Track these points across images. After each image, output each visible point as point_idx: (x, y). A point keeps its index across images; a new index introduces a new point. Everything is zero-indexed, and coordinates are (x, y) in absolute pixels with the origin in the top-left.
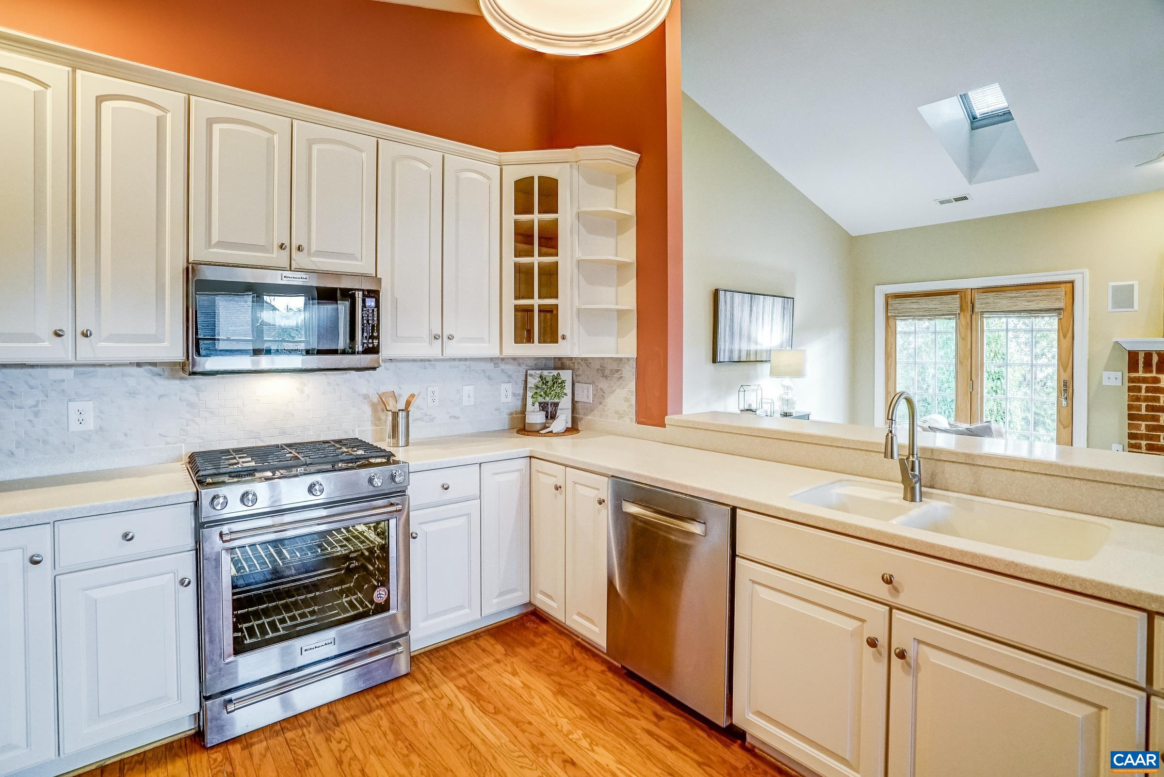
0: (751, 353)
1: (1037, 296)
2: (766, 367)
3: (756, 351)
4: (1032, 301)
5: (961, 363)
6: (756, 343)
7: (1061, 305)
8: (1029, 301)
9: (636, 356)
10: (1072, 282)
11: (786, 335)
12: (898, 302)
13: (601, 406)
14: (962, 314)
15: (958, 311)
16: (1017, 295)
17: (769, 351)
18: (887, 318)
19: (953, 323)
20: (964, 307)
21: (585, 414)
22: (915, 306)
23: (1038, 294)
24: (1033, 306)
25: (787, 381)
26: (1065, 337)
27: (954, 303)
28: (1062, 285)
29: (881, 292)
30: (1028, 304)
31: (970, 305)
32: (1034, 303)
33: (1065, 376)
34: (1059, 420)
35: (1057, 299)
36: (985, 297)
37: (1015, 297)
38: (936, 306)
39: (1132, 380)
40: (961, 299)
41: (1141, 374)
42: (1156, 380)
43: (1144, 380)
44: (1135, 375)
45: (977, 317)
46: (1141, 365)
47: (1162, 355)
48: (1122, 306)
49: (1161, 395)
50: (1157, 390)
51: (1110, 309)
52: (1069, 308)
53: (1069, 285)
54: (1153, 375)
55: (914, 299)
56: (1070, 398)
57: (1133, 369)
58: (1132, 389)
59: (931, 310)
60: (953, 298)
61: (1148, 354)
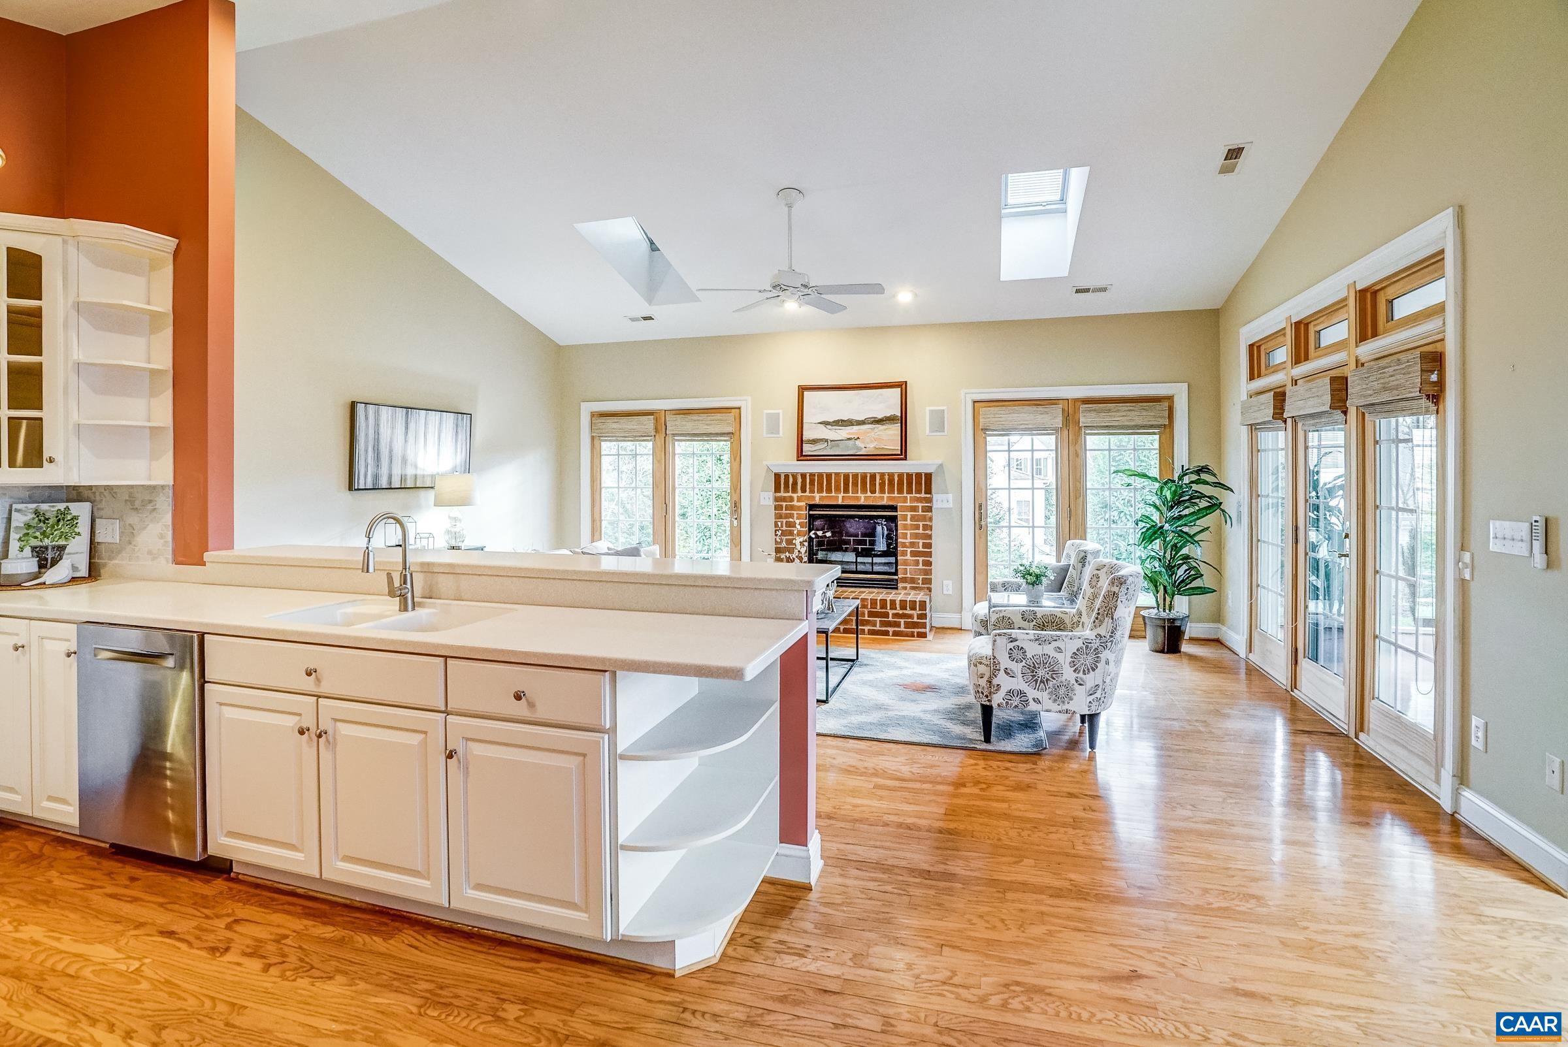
0: (408, 477)
1: (715, 421)
2: (431, 494)
3: (416, 476)
4: (711, 425)
5: (657, 486)
6: (416, 467)
7: (729, 429)
8: (707, 425)
9: (171, 483)
10: (739, 408)
11: (460, 458)
12: (600, 421)
13: (131, 546)
14: (657, 436)
15: (653, 433)
16: (699, 418)
17: (433, 477)
18: (593, 438)
19: (650, 445)
20: (659, 427)
21: (110, 559)
22: (615, 426)
23: (715, 417)
24: (711, 430)
25: (455, 511)
26: (735, 460)
27: (648, 423)
28: (733, 411)
29: (587, 409)
30: (706, 427)
31: (664, 427)
33: (736, 498)
34: (732, 540)
35: (728, 423)
36: (675, 418)
38: (633, 427)
39: (776, 499)
40: (656, 420)
41: (782, 494)
42: (791, 499)
43: (784, 499)
44: (778, 495)
45: (669, 439)
46: (782, 486)
47: (795, 476)
48: (772, 433)
49: (795, 512)
50: (792, 508)
51: (765, 435)
52: (738, 432)
53: (738, 411)
54: (790, 494)
55: (615, 419)
56: (739, 519)
57: (777, 489)
58: (777, 508)
59: (630, 431)
60: (649, 420)
61: (787, 476)
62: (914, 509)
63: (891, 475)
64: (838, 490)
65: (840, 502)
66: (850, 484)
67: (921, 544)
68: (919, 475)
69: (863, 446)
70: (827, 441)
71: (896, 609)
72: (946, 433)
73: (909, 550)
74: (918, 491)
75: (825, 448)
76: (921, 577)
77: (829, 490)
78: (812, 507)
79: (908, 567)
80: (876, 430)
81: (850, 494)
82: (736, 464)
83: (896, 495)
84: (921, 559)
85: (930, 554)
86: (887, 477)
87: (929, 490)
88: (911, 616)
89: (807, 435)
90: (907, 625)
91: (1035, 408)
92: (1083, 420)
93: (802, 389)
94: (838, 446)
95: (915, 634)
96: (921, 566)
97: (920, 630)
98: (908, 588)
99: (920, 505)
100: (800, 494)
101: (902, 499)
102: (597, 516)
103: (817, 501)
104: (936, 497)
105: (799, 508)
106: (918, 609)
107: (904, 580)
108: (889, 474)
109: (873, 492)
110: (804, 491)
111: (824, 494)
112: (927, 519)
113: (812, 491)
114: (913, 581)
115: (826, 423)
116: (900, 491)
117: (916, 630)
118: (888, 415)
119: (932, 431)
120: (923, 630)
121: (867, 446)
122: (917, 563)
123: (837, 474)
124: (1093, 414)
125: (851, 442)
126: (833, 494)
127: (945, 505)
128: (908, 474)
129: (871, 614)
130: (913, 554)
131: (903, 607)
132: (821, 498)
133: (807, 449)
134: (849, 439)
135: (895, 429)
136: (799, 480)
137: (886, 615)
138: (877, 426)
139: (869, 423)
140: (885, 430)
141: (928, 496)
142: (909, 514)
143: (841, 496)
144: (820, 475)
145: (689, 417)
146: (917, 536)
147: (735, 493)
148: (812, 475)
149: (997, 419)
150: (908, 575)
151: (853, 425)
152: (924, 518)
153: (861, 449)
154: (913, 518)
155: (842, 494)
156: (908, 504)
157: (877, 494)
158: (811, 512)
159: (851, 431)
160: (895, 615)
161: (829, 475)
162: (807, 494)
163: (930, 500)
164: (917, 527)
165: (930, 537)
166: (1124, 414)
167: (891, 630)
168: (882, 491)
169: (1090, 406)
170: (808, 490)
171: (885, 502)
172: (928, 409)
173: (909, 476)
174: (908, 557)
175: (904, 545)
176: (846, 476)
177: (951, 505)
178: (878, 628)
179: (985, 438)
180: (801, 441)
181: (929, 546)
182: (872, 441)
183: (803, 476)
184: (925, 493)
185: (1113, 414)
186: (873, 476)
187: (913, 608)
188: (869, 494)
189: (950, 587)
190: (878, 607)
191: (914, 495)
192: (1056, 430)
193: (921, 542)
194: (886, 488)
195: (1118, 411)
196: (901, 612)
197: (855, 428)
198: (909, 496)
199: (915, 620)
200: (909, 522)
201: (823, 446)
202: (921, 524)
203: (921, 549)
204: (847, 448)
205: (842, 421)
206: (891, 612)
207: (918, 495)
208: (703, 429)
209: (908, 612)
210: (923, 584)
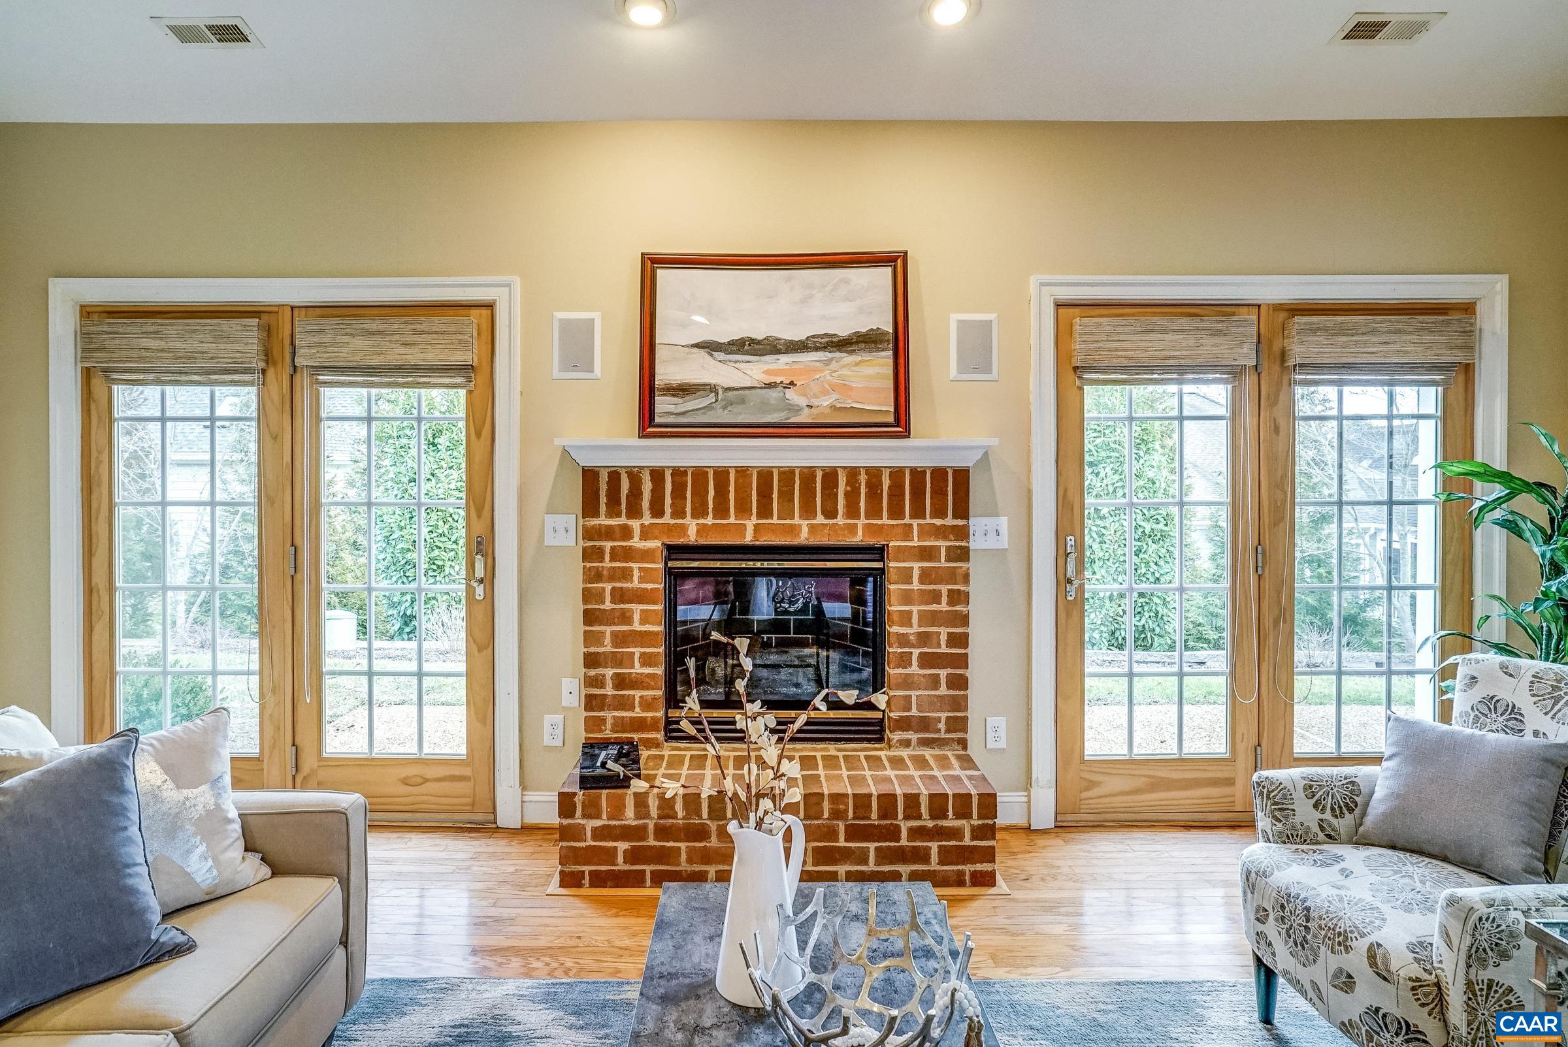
1: (423, 333)
4: (413, 344)
5: (271, 501)
7: (467, 355)
8: (406, 344)
10: (490, 306)
12: (106, 328)
14: (271, 372)
15: (257, 364)
16: (382, 327)
19: (250, 395)
20: (276, 353)
23: (424, 327)
24: (415, 357)
26: (478, 435)
27: (244, 338)
28: (475, 312)
29: (66, 295)
30: (403, 350)
31: (288, 349)
32: (417, 349)
33: (480, 528)
34: (470, 632)
35: (460, 342)
36: (316, 328)
37: (380, 333)
38: (200, 347)
39: (589, 534)
40: (268, 331)
41: (603, 520)
42: (626, 533)
43: (608, 533)
44: (594, 522)
45: (304, 381)
46: (603, 500)
47: (634, 476)
48: (575, 368)
49: (635, 566)
50: (628, 554)
51: (556, 373)
52: (486, 368)
53: (485, 312)
54: (623, 520)
55: (150, 325)
56: (489, 580)
57: (590, 507)
58: (589, 554)
59: (191, 355)
60: (245, 328)
61: (614, 476)
62: (927, 554)
63: (874, 474)
64: (743, 509)
65: (749, 538)
66: (775, 496)
67: (943, 638)
68: (939, 474)
69: (802, 402)
70: (713, 389)
71: (919, 817)
72: (994, 375)
73: (916, 652)
74: (939, 512)
75: (709, 407)
76: (944, 715)
77: (721, 510)
78: (673, 551)
79: (914, 694)
80: (834, 365)
81: (775, 520)
82: (481, 447)
83: (885, 520)
84: (943, 673)
85: (962, 661)
86: (863, 478)
87: (962, 511)
88: (956, 833)
89: (666, 373)
90: (947, 856)
91: (1196, 323)
92: (1299, 351)
93: (652, 263)
94: (742, 401)
95: (967, 878)
96: (943, 690)
97: (979, 867)
98: (914, 743)
99: (943, 544)
100: (647, 520)
101: (900, 530)
102: (99, 579)
103: (692, 536)
104: (976, 523)
105: (646, 555)
106: (975, 816)
107: (904, 724)
108: (868, 470)
109: (830, 513)
110: (657, 511)
111: (710, 521)
112: (960, 578)
113: (679, 513)
114: (924, 724)
115: (711, 347)
116: (896, 512)
117: (968, 868)
118: (864, 330)
119: (961, 371)
120: (985, 867)
121: (815, 402)
122: (934, 682)
123: (742, 472)
124: (1321, 338)
125: (773, 394)
126: (732, 520)
127: (991, 543)
128: (914, 471)
129: (853, 833)
130: (927, 661)
131: (938, 811)
132: (701, 530)
133: (664, 405)
134: (770, 386)
135: (880, 364)
136: (647, 486)
137: (894, 834)
138: (838, 354)
139: (816, 349)
140: (857, 364)
141: (960, 522)
142: (916, 566)
143: (750, 523)
144: (700, 474)
145: (355, 324)
146: (932, 618)
147: (479, 516)
148: (679, 473)
149: (1115, 345)
150: (914, 712)
151: (779, 352)
152: (951, 576)
153: (798, 410)
154: (925, 576)
155: (754, 520)
156: (915, 543)
157: (840, 520)
158: (670, 564)
159: (773, 367)
160: (915, 833)
161: (721, 474)
162: (667, 519)
163: (963, 533)
164: (935, 597)
165: (964, 620)
166: (1383, 338)
167: (904, 869)
168: (853, 512)
169: (1314, 319)
170: (668, 510)
171: (858, 538)
172: (955, 318)
173: (918, 474)
174: (915, 668)
175: (903, 640)
176: (765, 476)
177: (1004, 542)
178: (872, 866)
179: (1081, 389)
180: (648, 390)
181: (961, 640)
182: (825, 393)
183: (657, 475)
184: (955, 517)
185: (1365, 338)
186: (830, 476)
187: (963, 813)
188: (820, 519)
189: (1003, 733)
190: (874, 815)
191: (928, 521)
192: (1235, 373)
193: (944, 632)
194: (862, 504)
195: (1373, 332)
196: (930, 824)
197: (785, 360)
198: (915, 523)
199: (967, 841)
200: (916, 585)
201: (705, 402)
202: (944, 589)
203: (944, 649)
204: (764, 406)
205: (752, 341)
206: (905, 826)
207: (938, 522)
208: (396, 354)
209: (950, 823)
210: (948, 731)
